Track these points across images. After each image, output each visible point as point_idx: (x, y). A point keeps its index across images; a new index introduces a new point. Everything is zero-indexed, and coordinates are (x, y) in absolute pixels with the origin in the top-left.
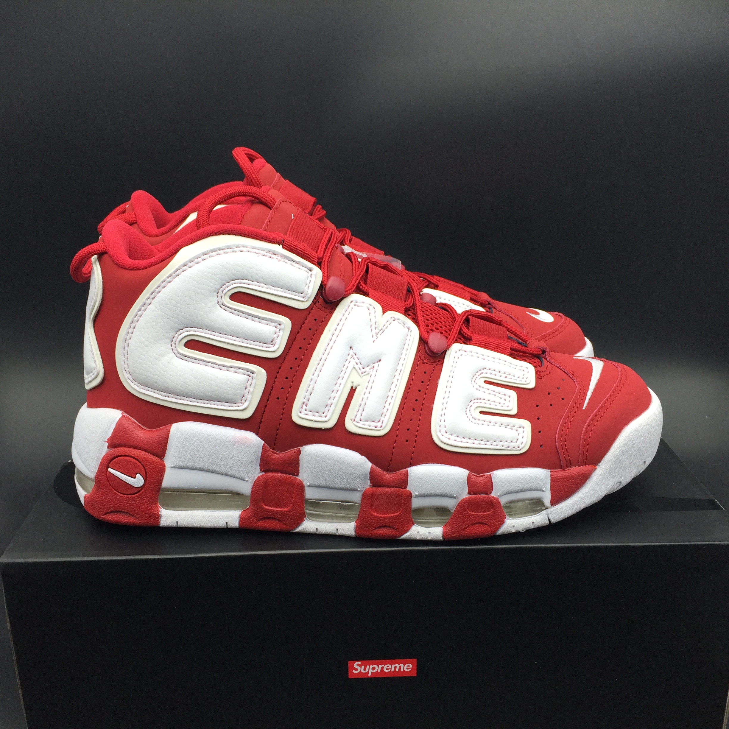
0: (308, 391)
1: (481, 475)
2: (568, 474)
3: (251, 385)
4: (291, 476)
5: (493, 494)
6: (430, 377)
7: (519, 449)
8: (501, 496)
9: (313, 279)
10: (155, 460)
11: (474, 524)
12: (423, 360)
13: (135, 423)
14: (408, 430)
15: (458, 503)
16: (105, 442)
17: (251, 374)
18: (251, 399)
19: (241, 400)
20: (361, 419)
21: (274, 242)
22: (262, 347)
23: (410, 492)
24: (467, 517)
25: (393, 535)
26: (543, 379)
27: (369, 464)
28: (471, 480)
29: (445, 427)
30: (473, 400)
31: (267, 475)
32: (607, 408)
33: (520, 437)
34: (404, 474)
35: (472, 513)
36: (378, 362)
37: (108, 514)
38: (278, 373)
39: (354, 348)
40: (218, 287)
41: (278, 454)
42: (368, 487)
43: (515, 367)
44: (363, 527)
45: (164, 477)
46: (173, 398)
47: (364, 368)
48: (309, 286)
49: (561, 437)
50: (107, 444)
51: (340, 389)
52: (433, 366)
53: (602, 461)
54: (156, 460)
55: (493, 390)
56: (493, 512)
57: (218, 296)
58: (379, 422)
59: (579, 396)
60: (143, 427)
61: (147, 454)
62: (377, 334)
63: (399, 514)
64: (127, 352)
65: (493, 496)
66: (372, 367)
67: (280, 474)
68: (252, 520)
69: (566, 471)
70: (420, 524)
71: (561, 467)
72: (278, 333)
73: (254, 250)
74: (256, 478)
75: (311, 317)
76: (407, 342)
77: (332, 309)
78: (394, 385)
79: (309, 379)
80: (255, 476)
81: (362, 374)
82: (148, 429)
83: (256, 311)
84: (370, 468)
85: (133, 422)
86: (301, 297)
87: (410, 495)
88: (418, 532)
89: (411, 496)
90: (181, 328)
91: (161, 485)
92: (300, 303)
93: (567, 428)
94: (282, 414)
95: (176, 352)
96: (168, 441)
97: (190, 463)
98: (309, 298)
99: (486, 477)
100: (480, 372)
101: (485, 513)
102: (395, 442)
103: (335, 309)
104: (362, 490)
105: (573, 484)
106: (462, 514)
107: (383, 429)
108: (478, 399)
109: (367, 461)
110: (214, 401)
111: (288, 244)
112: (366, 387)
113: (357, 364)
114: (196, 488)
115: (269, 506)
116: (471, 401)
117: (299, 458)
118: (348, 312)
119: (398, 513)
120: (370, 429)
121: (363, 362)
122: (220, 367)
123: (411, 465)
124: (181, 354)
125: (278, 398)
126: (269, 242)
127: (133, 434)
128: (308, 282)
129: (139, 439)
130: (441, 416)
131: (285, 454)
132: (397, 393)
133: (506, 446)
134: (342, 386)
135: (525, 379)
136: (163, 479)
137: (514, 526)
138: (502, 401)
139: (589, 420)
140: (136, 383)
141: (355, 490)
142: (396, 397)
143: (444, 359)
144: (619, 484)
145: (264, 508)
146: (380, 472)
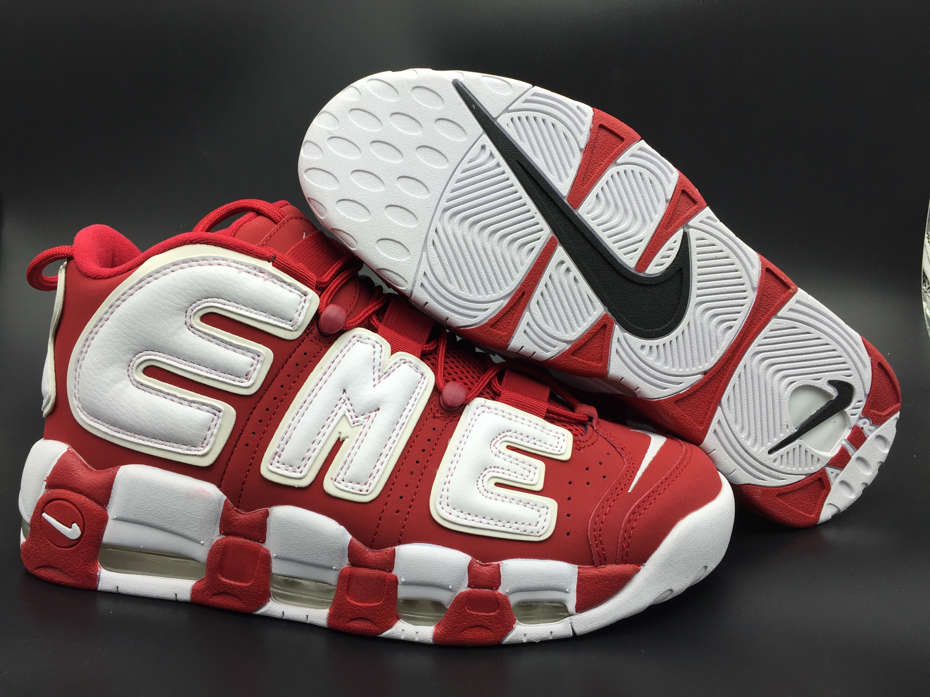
0: (283, 439)
1: (487, 563)
2: (601, 573)
3: (216, 425)
4: (256, 542)
5: (501, 590)
6: (440, 435)
7: (538, 534)
8: (511, 594)
9: (307, 305)
10: (95, 508)
11: (472, 627)
12: (434, 414)
13: (81, 461)
14: (401, 497)
15: (455, 596)
16: (44, 480)
17: (217, 413)
18: (214, 443)
19: (203, 443)
20: (343, 478)
21: (262, 258)
22: (234, 381)
23: (396, 577)
24: (464, 617)
25: (372, 630)
26: (582, 450)
27: (349, 537)
28: (473, 569)
29: (448, 499)
30: (488, 468)
31: (227, 539)
32: (660, 494)
33: (541, 520)
34: (390, 553)
35: (470, 612)
36: (375, 411)
37: (40, 569)
38: (251, 413)
39: (347, 391)
40: (187, 305)
41: (243, 514)
42: (346, 566)
43: (549, 432)
44: (336, 617)
45: (105, 529)
46: (124, 434)
47: (357, 417)
48: (300, 313)
49: (595, 524)
50: (45, 483)
51: (324, 439)
52: (446, 422)
53: (648, 561)
54: (98, 508)
55: (515, 458)
56: (498, 613)
57: (186, 316)
58: (366, 484)
59: (626, 475)
60: (89, 467)
61: (88, 499)
62: (380, 377)
63: (379, 605)
64: (79, 375)
65: (500, 592)
66: (367, 416)
67: (243, 540)
68: (205, 594)
69: (599, 570)
70: (408, 619)
71: (592, 563)
72: (254, 366)
73: (235, 265)
74: (215, 541)
75: (300, 351)
76: (418, 390)
77: (329, 343)
78: (391, 440)
79: (287, 425)
80: (213, 539)
81: (353, 424)
82: (95, 470)
83: (230, 337)
84: (349, 541)
85: (78, 459)
86: (289, 324)
87: (395, 582)
88: (403, 630)
89: (397, 583)
90: (140, 350)
91: (102, 540)
92: (288, 332)
93: (604, 514)
94: (250, 465)
95: (132, 379)
96: (113, 486)
97: (135, 515)
98: (300, 326)
99: (493, 567)
100: (504, 434)
101: (488, 614)
102: (383, 511)
103: (332, 343)
104: (339, 570)
105: (608, 587)
106: (458, 612)
107: (368, 494)
108: (495, 468)
109: (347, 532)
110: (170, 442)
111: (279, 262)
112: (356, 439)
113: (349, 412)
114: (142, 547)
115: (227, 578)
116: (486, 469)
117: (266, 521)
118: (347, 348)
119: (379, 603)
120: (353, 493)
121: (356, 410)
122: (180, 400)
123: (400, 543)
124: (138, 382)
125: (247, 445)
126: (256, 258)
127: (75, 474)
128: (300, 308)
129: (81, 480)
130: (445, 484)
131: (250, 515)
132: (394, 451)
133: (522, 530)
134: (326, 437)
135: (559, 448)
136: (104, 532)
137: (525, 635)
138: (526, 473)
139: (634, 506)
140: (85, 413)
141: (330, 568)
142: (392, 455)
143: (461, 414)
144: (669, 592)
145: (220, 580)
146: (361, 549)
